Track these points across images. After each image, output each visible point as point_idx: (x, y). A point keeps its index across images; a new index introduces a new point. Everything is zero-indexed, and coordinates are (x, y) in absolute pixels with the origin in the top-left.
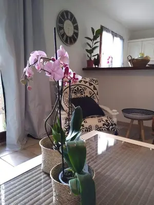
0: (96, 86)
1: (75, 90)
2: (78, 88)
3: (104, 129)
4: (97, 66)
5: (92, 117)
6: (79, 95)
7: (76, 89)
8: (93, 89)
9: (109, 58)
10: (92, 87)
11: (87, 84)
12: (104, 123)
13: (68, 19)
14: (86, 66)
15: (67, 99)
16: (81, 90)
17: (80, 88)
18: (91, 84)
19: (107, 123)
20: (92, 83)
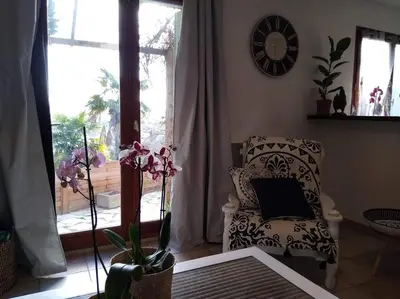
0: (313, 155)
1: (271, 162)
2: (276, 159)
3: (304, 246)
4: (340, 111)
5: (284, 219)
6: (277, 172)
7: (273, 159)
8: (307, 162)
9: (375, 91)
10: (305, 158)
11: (296, 152)
12: (306, 234)
13: (274, 30)
14: (314, 111)
15: (248, 179)
16: (282, 162)
17: (280, 159)
18: (302, 152)
19: (312, 236)
20: (306, 150)
